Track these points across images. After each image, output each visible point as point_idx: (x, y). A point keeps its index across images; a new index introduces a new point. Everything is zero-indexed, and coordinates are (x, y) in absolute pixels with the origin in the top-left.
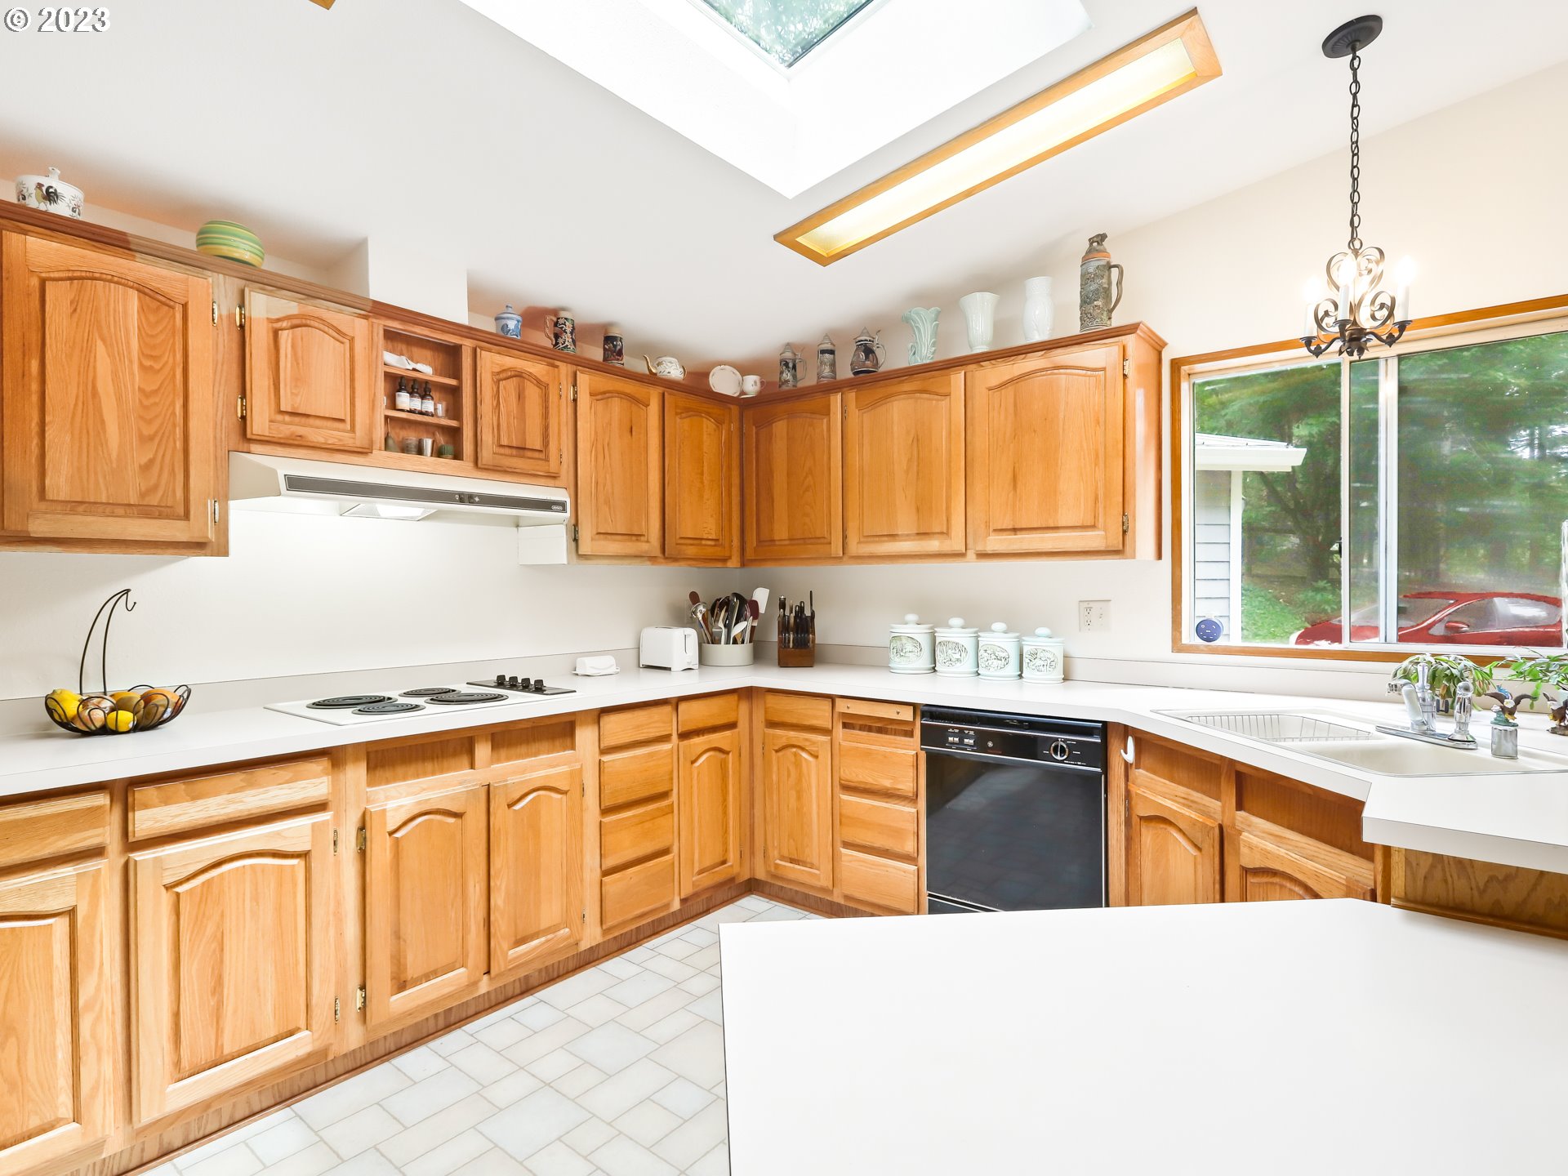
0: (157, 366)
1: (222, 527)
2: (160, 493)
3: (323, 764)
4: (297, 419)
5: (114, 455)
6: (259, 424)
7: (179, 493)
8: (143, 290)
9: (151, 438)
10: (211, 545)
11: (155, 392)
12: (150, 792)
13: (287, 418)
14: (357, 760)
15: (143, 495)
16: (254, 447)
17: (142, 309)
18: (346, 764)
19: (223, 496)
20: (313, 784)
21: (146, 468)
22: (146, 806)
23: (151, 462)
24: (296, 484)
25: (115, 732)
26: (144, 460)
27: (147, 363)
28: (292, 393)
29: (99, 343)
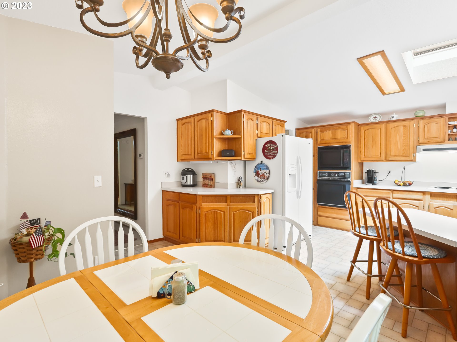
0: (405, 136)
1: (415, 157)
2: (405, 153)
3: (421, 194)
4: (428, 139)
5: (399, 149)
6: (421, 141)
7: (408, 153)
8: (403, 126)
9: (404, 146)
10: (413, 160)
11: (405, 139)
12: (395, 192)
13: (426, 139)
14: (428, 194)
15: (403, 154)
16: (421, 145)
17: (403, 128)
18: (426, 195)
19: (415, 152)
20: (420, 196)
21: (403, 150)
22: (395, 194)
23: (404, 149)
24: (424, 150)
25: (401, 186)
26: (403, 149)
27: (404, 136)
28: (427, 135)
29: (398, 135)
